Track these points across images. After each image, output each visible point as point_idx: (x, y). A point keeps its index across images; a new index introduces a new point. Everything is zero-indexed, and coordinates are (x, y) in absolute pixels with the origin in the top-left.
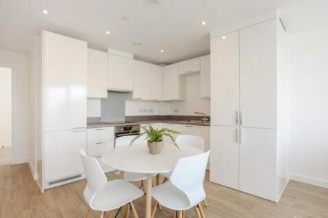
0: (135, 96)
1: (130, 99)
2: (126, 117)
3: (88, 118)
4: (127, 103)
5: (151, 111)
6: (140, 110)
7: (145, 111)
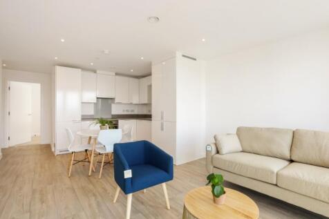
0: (116, 101)
1: (114, 103)
2: (112, 115)
3: (82, 116)
4: (113, 105)
5: (132, 111)
6: (124, 111)
7: (127, 111)
